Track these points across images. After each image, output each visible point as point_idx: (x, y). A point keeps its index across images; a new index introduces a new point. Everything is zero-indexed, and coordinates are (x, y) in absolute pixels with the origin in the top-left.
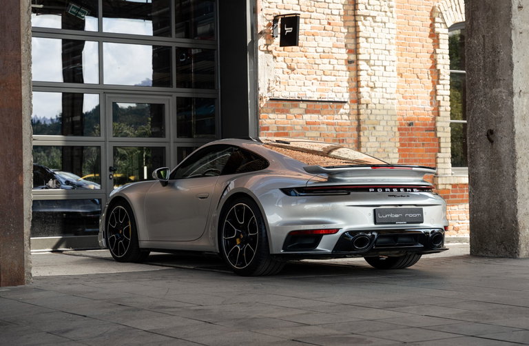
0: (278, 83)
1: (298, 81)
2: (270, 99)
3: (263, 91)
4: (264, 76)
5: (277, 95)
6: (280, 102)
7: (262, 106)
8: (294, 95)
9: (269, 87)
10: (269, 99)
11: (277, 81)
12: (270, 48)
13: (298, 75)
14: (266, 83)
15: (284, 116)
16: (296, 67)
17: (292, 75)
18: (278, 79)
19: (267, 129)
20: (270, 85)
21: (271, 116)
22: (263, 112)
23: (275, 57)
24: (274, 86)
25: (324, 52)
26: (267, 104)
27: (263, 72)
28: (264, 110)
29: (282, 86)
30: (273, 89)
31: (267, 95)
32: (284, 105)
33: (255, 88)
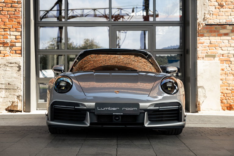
0: (212, 15)
1: (226, 13)
2: (206, 25)
3: (200, 19)
4: (202, 11)
5: (211, 22)
6: (213, 26)
7: (199, 29)
8: (223, 21)
9: (205, 17)
10: (204, 24)
11: (210, 14)
13: (227, 9)
14: (203, 15)
15: (216, 34)
16: (224, 4)
17: (222, 10)
18: (211, 12)
19: (203, 42)
20: (206, 16)
21: (206, 35)
22: (201, 33)
24: (209, 16)
26: (203, 28)
27: (201, 9)
28: (201, 31)
29: (214, 16)
30: (208, 18)
31: (203, 22)
32: (215, 28)
33: (196, 19)
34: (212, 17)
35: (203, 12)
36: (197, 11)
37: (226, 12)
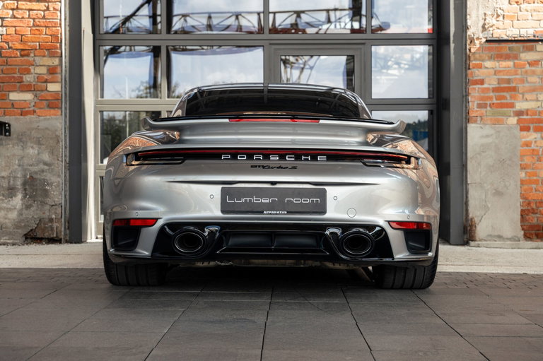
0: (501, 18)
1: (534, 14)
2: (487, 41)
3: (474, 29)
4: (478, 9)
5: (499, 34)
6: (503, 45)
7: (473, 50)
8: (528, 33)
9: (485, 24)
10: (484, 40)
11: (498, 16)
13: (536, 4)
14: (481, 19)
15: (510, 63)
17: (525, 6)
18: (500, 12)
19: (482, 82)
20: (487, 21)
21: (488, 64)
22: (475, 59)
24: (494, 21)
26: (482, 48)
27: (476, 4)
28: (477, 56)
29: (507, 22)
30: (492, 27)
31: (481, 36)
32: (509, 47)
33: (463, 26)
34: (501, 23)
35: (481, 12)
36: (468, 10)
37: (534, 10)
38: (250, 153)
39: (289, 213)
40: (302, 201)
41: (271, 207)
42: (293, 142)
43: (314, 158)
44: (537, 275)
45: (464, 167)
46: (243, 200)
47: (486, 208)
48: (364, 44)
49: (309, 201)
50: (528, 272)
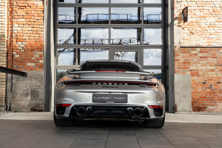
0: (185, 40)
1: (195, 39)
2: (180, 47)
3: (176, 43)
5: (184, 45)
6: (186, 48)
7: (176, 50)
8: (194, 45)
9: (179, 42)
10: (179, 47)
11: (184, 39)
12: (180, 24)
13: (196, 36)
14: (178, 40)
15: (188, 54)
16: (194, 32)
17: (192, 36)
18: (184, 38)
19: (179, 60)
20: (180, 41)
21: (181, 54)
22: (177, 53)
23: (183, 28)
24: (183, 41)
25: (210, 24)
26: (179, 49)
27: (177, 35)
28: (177, 52)
29: (187, 41)
30: (182, 43)
31: (178, 45)
32: (188, 49)
33: (173, 42)
34: (185, 42)
35: (178, 38)
36: (174, 37)
37: (195, 38)
38: (102, 82)
39: (115, 102)
40: (119, 98)
41: (109, 100)
42: (117, 79)
43: (124, 84)
44: (198, 123)
45: (173, 88)
46: (100, 98)
47: (181, 101)
48: (141, 48)
49: (122, 98)
50: (195, 122)
